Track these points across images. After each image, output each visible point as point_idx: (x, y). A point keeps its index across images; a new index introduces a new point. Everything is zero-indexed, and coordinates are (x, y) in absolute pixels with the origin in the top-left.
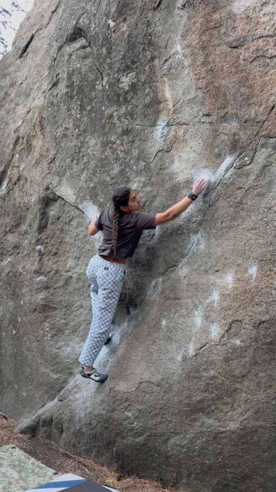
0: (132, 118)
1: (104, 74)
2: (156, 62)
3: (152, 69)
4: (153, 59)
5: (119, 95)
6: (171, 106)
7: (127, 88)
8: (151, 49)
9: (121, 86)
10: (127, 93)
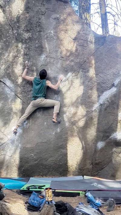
0: (29, 50)
1: (14, 28)
2: (42, 33)
3: (40, 35)
4: (40, 31)
5: (22, 39)
6: (48, 50)
7: (27, 38)
8: (40, 27)
9: (23, 36)
10: (26, 40)
